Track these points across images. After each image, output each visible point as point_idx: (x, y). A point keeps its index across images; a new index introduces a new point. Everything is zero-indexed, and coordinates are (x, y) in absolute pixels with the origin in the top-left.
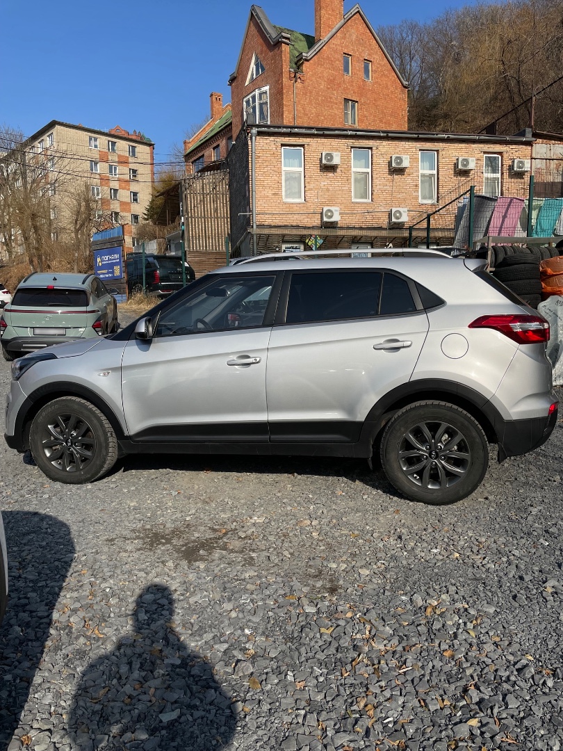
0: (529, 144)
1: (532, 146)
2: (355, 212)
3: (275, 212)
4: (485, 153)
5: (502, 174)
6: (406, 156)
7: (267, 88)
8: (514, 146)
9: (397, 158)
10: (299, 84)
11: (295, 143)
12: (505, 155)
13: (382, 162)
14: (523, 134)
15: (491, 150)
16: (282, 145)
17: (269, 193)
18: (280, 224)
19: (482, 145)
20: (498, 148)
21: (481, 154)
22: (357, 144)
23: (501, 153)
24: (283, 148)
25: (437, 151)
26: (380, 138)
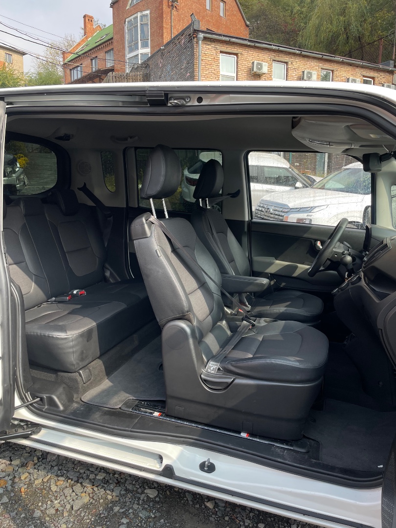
0: (391, 72)
1: (393, 74)
4: (364, 76)
6: (314, 72)
7: (148, 12)
8: (382, 74)
9: (309, 73)
10: (174, 12)
11: (231, 51)
14: (388, 64)
15: (368, 74)
16: (221, 52)
19: (362, 70)
20: (372, 74)
21: (362, 77)
22: (277, 58)
23: (373, 78)
24: (221, 54)
25: (332, 71)
26: (294, 54)
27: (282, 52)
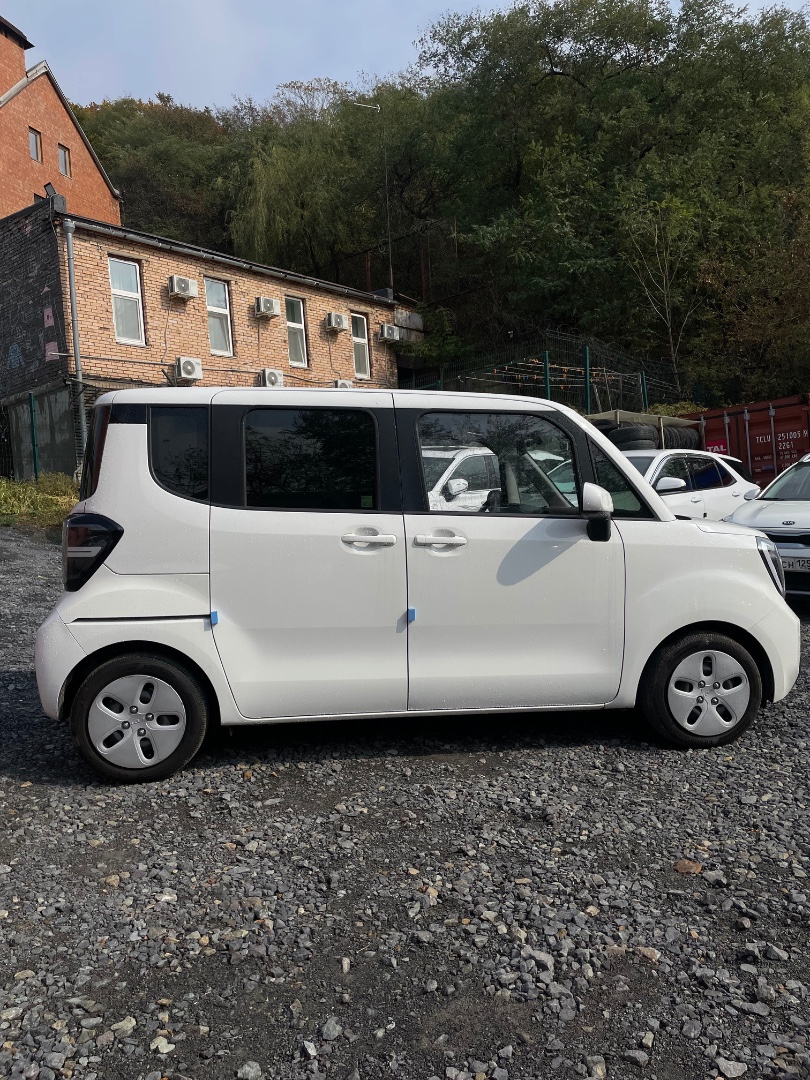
0: (390, 307)
1: (394, 310)
2: (216, 369)
3: (106, 357)
4: (352, 311)
5: (369, 340)
6: (276, 300)
8: (378, 309)
9: (267, 301)
11: (128, 255)
12: (371, 317)
13: (243, 304)
14: (384, 294)
15: (356, 308)
16: (110, 255)
17: (96, 327)
18: (114, 376)
19: (348, 301)
20: (363, 308)
21: (348, 312)
22: (211, 273)
23: (366, 315)
24: (110, 258)
25: (303, 300)
26: (240, 269)
27: (218, 263)
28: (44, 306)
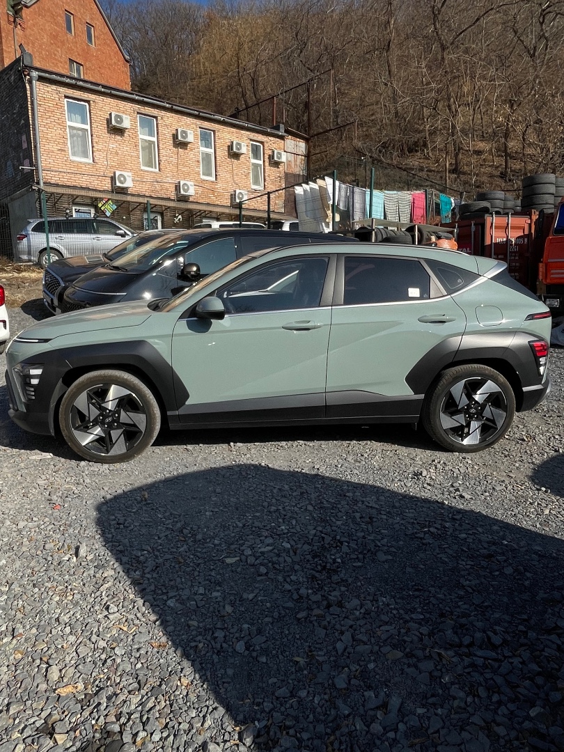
0: (282, 138)
1: (284, 140)
2: (145, 180)
3: (62, 170)
4: (251, 140)
5: (264, 161)
6: (190, 132)
8: (272, 138)
9: (184, 132)
10: (18, 30)
11: (80, 97)
12: (266, 145)
13: (167, 134)
14: (277, 128)
15: (255, 138)
16: (66, 97)
17: (55, 148)
18: (69, 184)
19: (248, 133)
20: (260, 138)
21: (248, 141)
22: (143, 111)
23: (262, 143)
24: (66, 100)
25: (214, 131)
26: (164, 108)
27: (148, 104)
28: (21, 134)
